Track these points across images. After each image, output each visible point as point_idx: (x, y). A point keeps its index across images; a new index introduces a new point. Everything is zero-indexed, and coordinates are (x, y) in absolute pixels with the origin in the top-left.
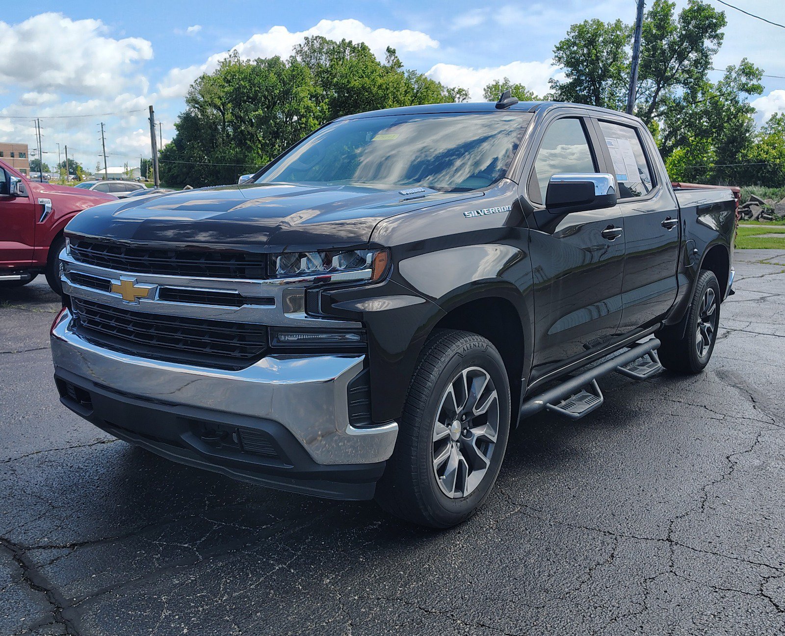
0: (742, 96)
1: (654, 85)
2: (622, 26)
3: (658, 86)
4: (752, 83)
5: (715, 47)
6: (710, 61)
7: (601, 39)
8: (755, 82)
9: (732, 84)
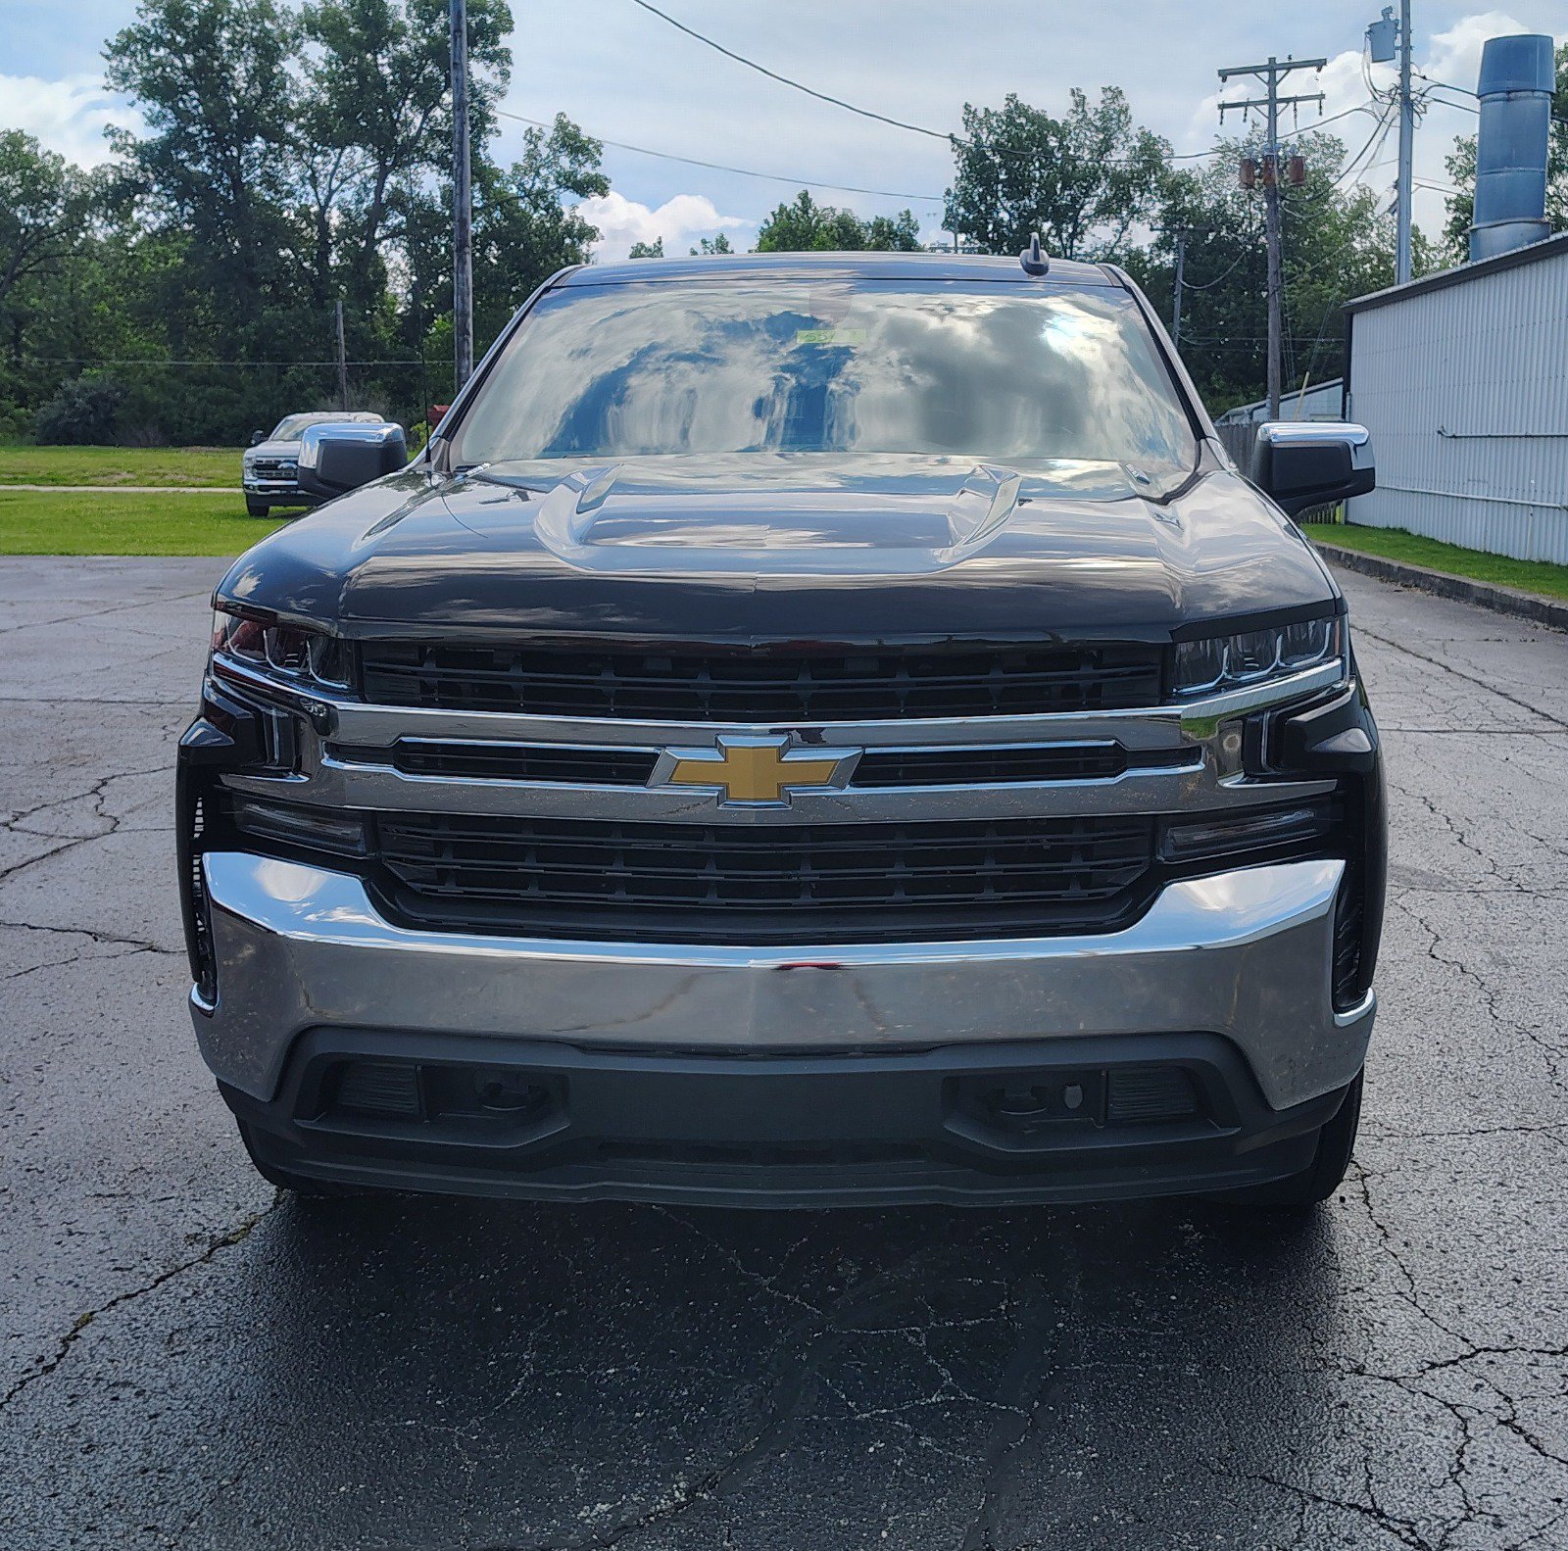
0: (566, 201)
1: (370, 163)
2: (276, 9)
3: (382, 163)
4: (583, 170)
5: (497, 82)
6: (491, 113)
7: (226, 34)
8: (588, 169)
9: (543, 172)
